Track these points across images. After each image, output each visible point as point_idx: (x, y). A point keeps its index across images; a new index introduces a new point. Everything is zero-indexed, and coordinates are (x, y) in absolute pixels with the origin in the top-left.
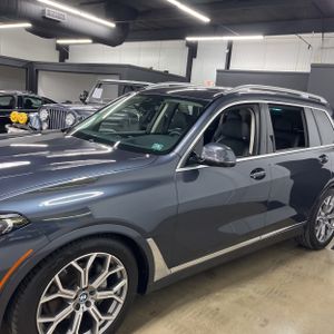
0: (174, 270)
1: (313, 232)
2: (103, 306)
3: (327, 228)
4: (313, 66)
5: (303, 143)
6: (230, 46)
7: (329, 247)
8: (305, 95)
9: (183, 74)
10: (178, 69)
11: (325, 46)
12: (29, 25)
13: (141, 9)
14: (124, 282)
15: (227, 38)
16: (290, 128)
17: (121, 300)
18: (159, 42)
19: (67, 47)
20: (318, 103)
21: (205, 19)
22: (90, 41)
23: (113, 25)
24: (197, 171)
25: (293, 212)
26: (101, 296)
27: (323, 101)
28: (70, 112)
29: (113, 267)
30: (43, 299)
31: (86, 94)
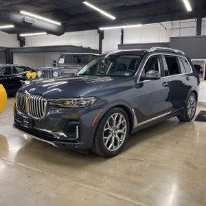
1: (186, 113)
2: (120, 135)
3: (191, 111)
4: (171, 38)
6: (122, 31)
7: (193, 120)
8: (176, 51)
9: (97, 48)
10: (95, 46)
11: (173, 28)
14: (126, 127)
17: (125, 133)
19: (24, 38)
20: (181, 54)
21: (113, 18)
22: (46, 33)
23: (59, 24)
26: (119, 131)
27: (183, 53)
28: (56, 70)
29: (122, 120)
30: (105, 130)
31: (55, 62)
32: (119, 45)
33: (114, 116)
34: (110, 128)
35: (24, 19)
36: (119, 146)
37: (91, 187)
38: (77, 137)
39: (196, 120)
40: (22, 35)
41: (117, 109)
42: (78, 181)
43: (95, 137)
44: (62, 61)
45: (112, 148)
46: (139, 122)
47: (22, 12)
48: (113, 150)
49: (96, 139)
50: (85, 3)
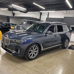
0: (44, 49)
1: (64, 46)
2: (35, 53)
3: (66, 45)
4: (64, 17)
5: (62, 31)
6: (48, 13)
7: (67, 48)
8: (63, 23)
9: (39, 18)
10: (38, 17)
11: (67, 13)
12: (7, 9)
13: (31, 6)
14: (38, 50)
15: (48, 12)
16: (60, 29)
17: (38, 52)
18: (34, 12)
19: (14, 13)
20: (65, 24)
21: (44, 8)
22: (19, 12)
23: (26, 9)
24: (47, 35)
25: (61, 42)
26: (35, 51)
27: (66, 24)
28: (21, 26)
29: (37, 48)
30: (29, 51)
31: (22, 23)
32: (46, 18)
33: (33, 47)
34: (31, 50)
35: (13, 7)
36: (35, 57)
37: (20, 71)
38: (19, 53)
39: (68, 48)
40: (13, 12)
41: (34, 44)
42: (16, 68)
43: (25, 53)
44: (24, 23)
45: (32, 57)
46: (43, 49)
47: (12, 5)
48: (32, 58)
49: (26, 54)
50: (34, 3)
